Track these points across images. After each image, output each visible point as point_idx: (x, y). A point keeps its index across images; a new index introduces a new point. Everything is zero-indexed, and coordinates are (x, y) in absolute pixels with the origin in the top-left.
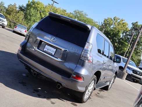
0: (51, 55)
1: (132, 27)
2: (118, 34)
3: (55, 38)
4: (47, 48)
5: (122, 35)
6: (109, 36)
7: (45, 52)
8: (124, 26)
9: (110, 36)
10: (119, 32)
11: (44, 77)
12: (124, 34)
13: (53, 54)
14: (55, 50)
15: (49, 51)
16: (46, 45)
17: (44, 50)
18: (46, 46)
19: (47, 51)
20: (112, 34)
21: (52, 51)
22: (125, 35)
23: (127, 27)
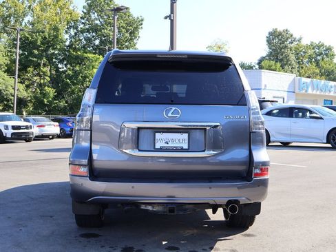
0: (182, 150)
1: (85, 4)
2: (56, 37)
3: (174, 109)
4: (161, 140)
5: (66, 36)
6: (36, 52)
7: (161, 150)
8: (61, 8)
9: (38, 50)
10: (56, 29)
11: (191, 206)
12: (72, 32)
13: (186, 146)
14: (185, 136)
15: (170, 145)
16: (156, 134)
17: (158, 146)
18: (158, 135)
19: (166, 145)
20: (42, 43)
21: (181, 140)
22: (76, 34)
23: (71, 8)
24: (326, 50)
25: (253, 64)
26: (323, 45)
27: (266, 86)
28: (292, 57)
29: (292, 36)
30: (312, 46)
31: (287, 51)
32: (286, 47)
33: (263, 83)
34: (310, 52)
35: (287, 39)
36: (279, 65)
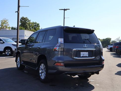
0: (87, 57)
17: (81, 56)
18: (81, 53)
19: (83, 56)
21: (86, 54)
24: (37, 25)
25: (16, 28)
26: (36, 23)
27: (26, 35)
28: (28, 26)
29: (28, 19)
30: (33, 23)
31: (27, 24)
32: (26, 23)
33: (25, 34)
34: (33, 25)
35: (27, 20)
36: (24, 28)
